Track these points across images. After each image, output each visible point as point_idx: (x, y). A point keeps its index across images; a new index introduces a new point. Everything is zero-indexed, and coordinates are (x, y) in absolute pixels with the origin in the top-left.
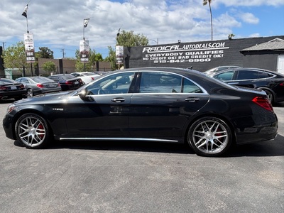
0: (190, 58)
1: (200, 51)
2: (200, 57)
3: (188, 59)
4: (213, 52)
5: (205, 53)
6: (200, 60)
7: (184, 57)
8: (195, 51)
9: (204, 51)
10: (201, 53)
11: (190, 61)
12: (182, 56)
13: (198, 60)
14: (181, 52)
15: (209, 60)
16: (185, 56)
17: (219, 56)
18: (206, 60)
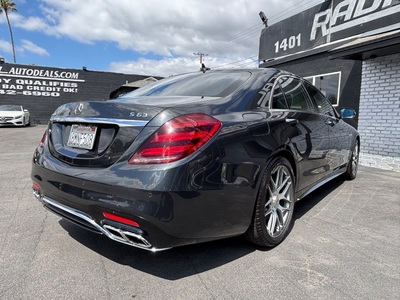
0: (25, 89)
1: (41, 81)
2: (42, 89)
3: (22, 91)
4: (62, 84)
5: (51, 84)
6: (44, 94)
7: (12, 86)
8: (34, 80)
9: (48, 81)
10: (44, 83)
11: (25, 93)
12: (9, 84)
13: (39, 94)
14: (7, 78)
15: (58, 95)
16: (16, 85)
17: (71, 90)
18: (53, 94)
